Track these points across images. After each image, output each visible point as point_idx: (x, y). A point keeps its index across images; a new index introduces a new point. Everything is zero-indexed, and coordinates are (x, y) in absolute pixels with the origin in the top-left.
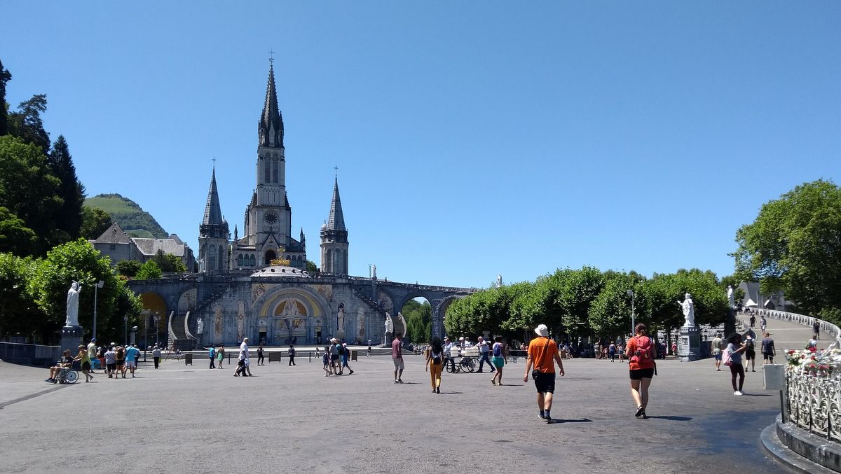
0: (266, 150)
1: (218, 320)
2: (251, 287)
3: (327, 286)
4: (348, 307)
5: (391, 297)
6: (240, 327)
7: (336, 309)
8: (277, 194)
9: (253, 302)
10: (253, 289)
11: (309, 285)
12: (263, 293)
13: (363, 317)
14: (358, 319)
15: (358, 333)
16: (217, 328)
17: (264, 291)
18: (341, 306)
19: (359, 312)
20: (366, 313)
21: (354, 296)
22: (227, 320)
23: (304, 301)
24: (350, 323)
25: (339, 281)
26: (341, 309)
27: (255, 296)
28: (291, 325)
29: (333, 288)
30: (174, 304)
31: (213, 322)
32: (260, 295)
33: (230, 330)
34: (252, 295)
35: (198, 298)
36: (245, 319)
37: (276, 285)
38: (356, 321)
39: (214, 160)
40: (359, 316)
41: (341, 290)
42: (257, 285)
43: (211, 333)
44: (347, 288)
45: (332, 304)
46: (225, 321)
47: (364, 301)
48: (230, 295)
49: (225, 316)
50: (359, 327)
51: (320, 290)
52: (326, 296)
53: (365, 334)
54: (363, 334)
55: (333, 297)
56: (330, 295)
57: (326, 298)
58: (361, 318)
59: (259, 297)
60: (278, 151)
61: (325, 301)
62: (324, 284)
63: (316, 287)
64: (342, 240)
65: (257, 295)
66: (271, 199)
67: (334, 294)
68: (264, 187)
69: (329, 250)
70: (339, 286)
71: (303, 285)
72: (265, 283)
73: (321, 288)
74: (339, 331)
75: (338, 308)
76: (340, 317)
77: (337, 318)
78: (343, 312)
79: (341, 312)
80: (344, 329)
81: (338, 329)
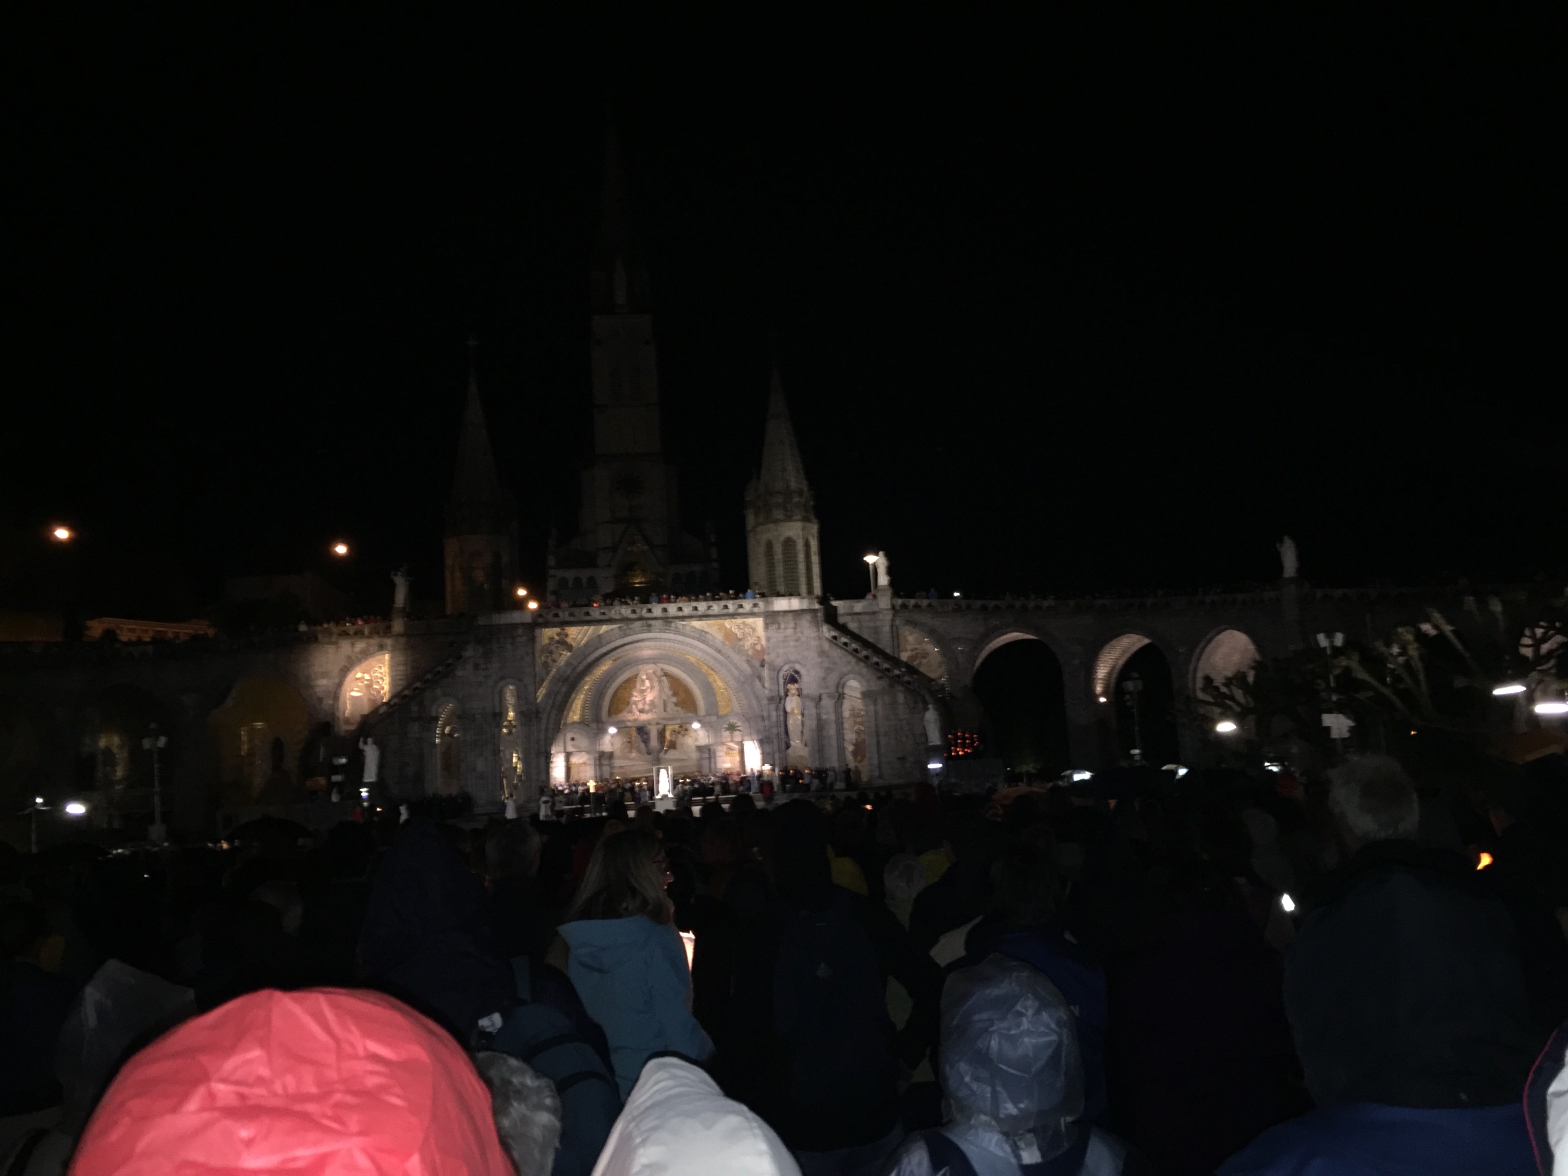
0: (608, 323)
1: (447, 740)
2: (533, 639)
3: (749, 622)
4: (812, 680)
5: (939, 642)
6: (510, 756)
9: (542, 681)
10: (538, 647)
11: (696, 624)
13: (859, 704)
14: (847, 713)
15: (848, 754)
16: (446, 764)
17: (569, 648)
19: (846, 691)
20: (866, 695)
21: (826, 646)
22: (470, 737)
23: (686, 670)
24: (822, 725)
25: (782, 604)
26: (793, 688)
28: (654, 742)
29: (767, 626)
32: (561, 660)
33: (480, 767)
34: (539, 662)
35: (394, 677)
36: (522, 730)
37: (604, 628)
38: (839, 721)
40: (847, 702)
41: (790, 631)
42: (550, 632)
44: (806, 623)
45: (766, 673)
46: (465, 741)
47: (860, 660)
48: (476, 667)
49: (464, 728)
50: (850, 736)
51: (729, 634)
52: (747, 650)
53: (868, 755)
54: (864, 757)
55: (769, 654)
56: (758, 647)
57: (748, 655)
58: (853, 709)
59: (557, 665)
60: (637, 323)
61: (745, 665)
62: (740, 616)
63: (717, 628)
64: (799, 514)
65: (550, 660)
66: (627, 438)
67: (771, 645)
68: (609, 410)
69: (768, 542)
70: (782, 618)
71: (679, 624)
72: (574, 623)
73: (731, 629)
74: (790, 751)
75: (785, 684)
76: (793, 709)
77: (782, 713)
78: (799, 695)
79: (793, 695)
80: (806, 745)
81: (788, 746)
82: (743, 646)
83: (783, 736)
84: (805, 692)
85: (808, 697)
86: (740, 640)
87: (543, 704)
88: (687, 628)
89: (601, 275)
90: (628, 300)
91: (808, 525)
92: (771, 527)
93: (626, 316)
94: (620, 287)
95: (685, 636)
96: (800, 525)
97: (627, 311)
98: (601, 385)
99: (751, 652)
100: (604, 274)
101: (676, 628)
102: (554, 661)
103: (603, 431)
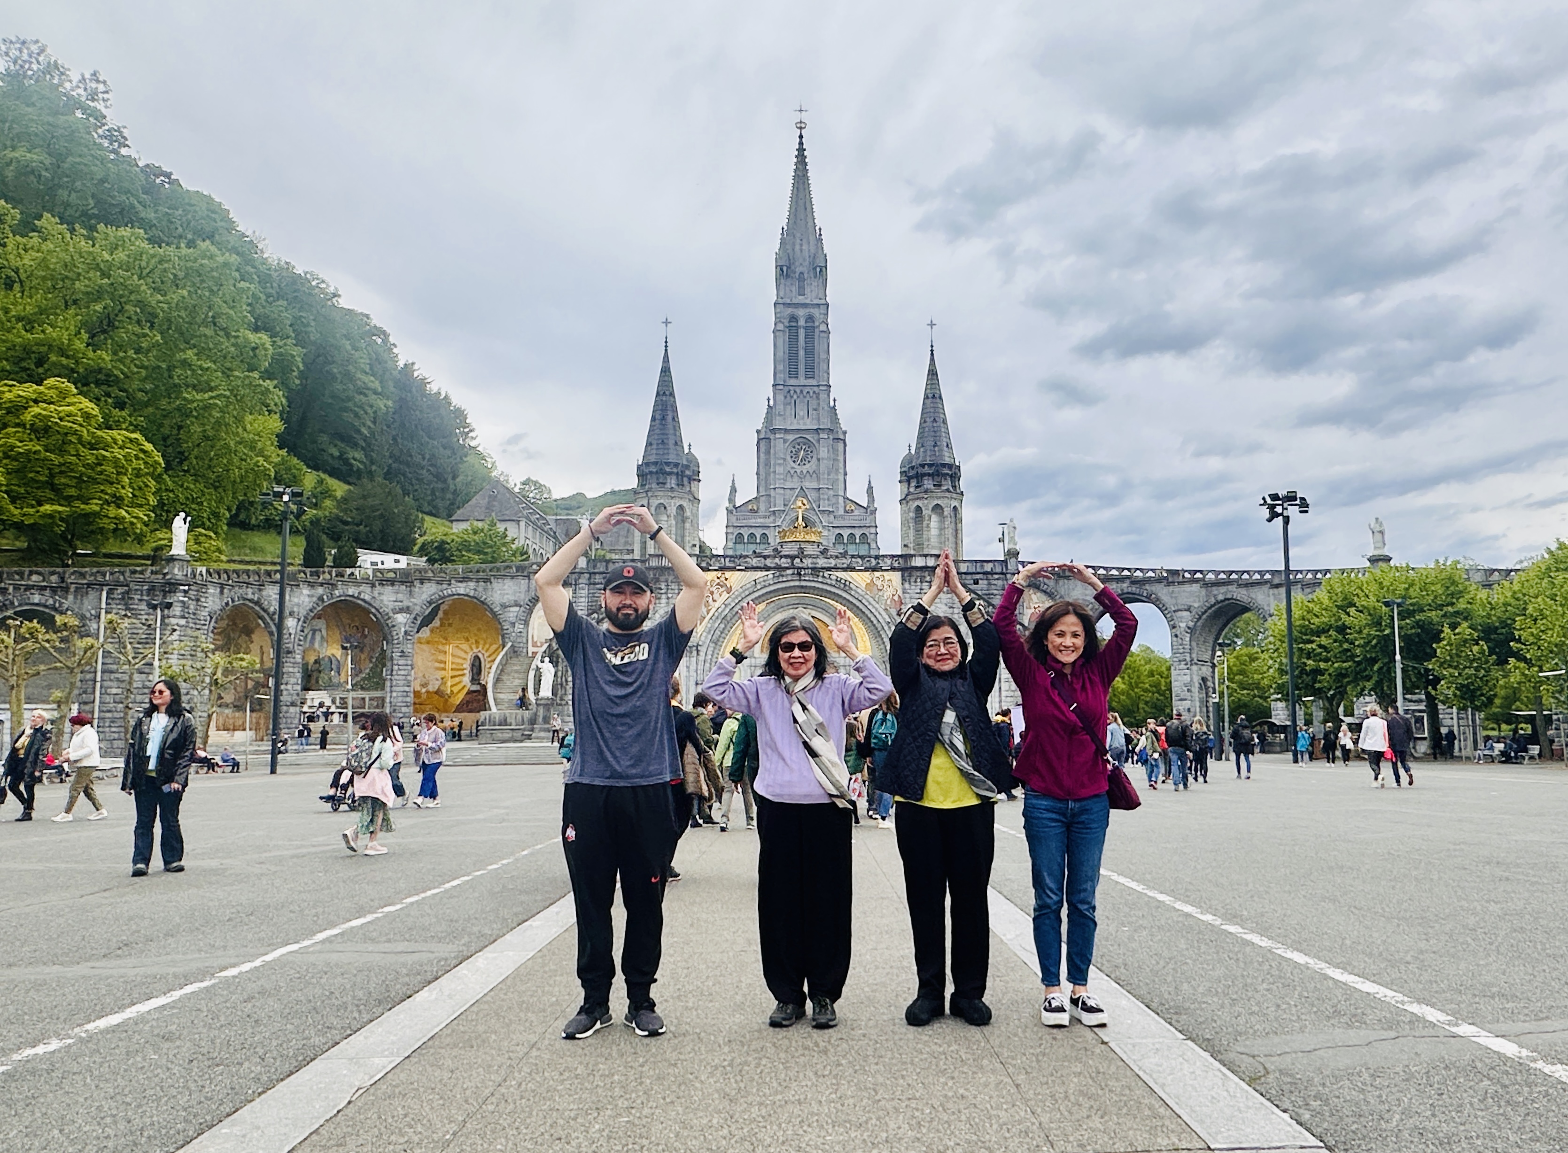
0: (790, 311)
3: (888, 575)
8: (813, 403)
12: (725, 595)
17: (729, 590)
25: (919, 562)
29: (903, 579)
30: (519, 627)
32: (720, 600)
39: (667, 323)
51: (870, 585)
52: (887, 600)
56: (896, 597)
57: (886, 604)
59: (717, 605)
60: (815, 312)
61: (883, 613)
62: (881, 570)
63: (859, 579)
64: (947, 484)
65: (710, 600)
66: (802, 413)
67: (907, 596)
68: (787, 389)
69: (918, 509)
70: (918, 574)
71: (826, 574)
72: (733, 569)
73: (872, 580)
82: (883, 596)
86: (880, 590)
87: (703, 638)
88: (833, 577)
89: (785, 269)
90: (807, 290)
91: (954, 495)
92: (921, 495)
93: (805, 305)
94: (801, 279)
95: (831, 585)
96: (947, 494)
97: (808, 301)
98: (780, 367)
99: (888, 602)
100: (788, 268)
101: (823, 577)
102: (714, 601)
103: (780, 407)
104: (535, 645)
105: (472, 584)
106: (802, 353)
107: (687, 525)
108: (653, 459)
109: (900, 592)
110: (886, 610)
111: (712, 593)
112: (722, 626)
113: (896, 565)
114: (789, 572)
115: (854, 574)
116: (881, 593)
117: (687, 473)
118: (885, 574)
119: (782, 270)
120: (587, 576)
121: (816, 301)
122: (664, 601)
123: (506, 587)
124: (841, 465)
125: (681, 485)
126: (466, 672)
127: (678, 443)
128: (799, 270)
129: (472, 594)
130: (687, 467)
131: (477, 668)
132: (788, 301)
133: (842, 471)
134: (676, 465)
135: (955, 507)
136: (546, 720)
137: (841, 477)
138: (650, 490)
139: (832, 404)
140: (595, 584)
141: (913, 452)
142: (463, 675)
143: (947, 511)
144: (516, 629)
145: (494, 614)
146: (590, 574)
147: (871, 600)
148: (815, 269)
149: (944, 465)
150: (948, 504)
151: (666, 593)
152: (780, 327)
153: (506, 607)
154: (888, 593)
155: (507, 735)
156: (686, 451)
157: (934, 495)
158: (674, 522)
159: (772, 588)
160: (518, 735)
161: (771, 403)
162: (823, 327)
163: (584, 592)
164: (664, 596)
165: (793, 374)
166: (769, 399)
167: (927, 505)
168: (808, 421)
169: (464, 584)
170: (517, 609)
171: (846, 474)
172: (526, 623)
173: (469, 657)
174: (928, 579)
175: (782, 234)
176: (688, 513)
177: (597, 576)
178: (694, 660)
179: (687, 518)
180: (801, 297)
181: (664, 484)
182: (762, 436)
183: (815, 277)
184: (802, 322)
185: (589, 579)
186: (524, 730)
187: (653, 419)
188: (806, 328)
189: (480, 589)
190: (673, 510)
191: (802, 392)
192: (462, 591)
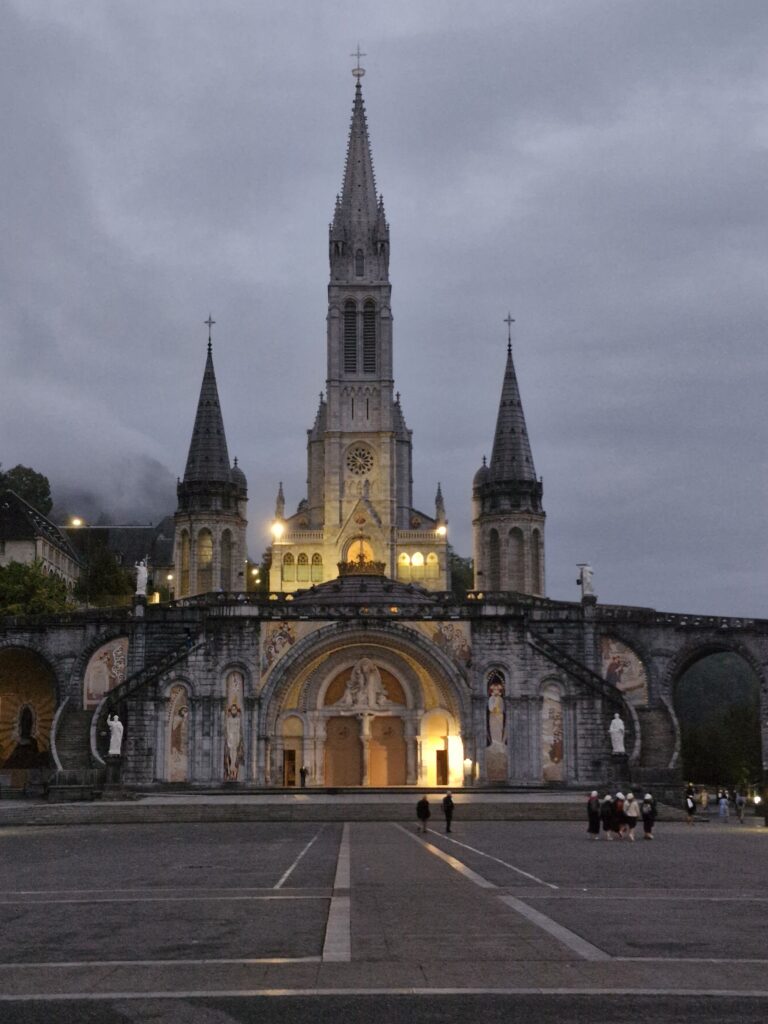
0: (346, 295)
1: (178, 719)
2: (258, 630)
3: (457, 624)
4: (514, 684)
5: (640, 655)
6: (233, 738)
7: (482, 687)
8: (374, 402)
9: (265, 670)
10: (262, 639)
11: (408, 624)
12: (288, 646)
13: (557, 708)
14: (545, 714)
15: (546, 754)
16: (176, 743)
17: (291, 641)
18: (497, 680)
19: (546, 695)
20: (567, 701)
21: (529, 650)
22: (199, 718)
23: (397, 667)
24: (522, 726)
25: (489, 611)
26: (496, 689)
27: (269, 656)
28: (366, 733)
29: (473, 630)
30: (74, 679)
31: (165, 723)
32: (283, 651)
33: (206, 745)
34: (262, 652)
35: (131, 661)
36: (245, 716)
38: (539, 722)
39: (210, 322)
40: (547, 706)
41: (496, 635)
42: (273, 625)
43: (159, 753)
44: (512, 628)
45: (470, 673)
46: (193, 721)
47: (560, 666)
48: (207, 654)
49: (193, 709)
50: (548, 738)
51: (439, 636)
52: (455, 651)
53: (565, 756)
54: (561, 757)
55: (474, 655)
56: (465, 649)
57: (454, 656)
58: (552, 711)
59: (279, 656)
60: (374, 295)
61: (452, 665)
62: (448, 619)
63: (427, 629)
64: (527, 504)
65: (273, 651)
66: (360, 414)
67: (477, 647)
68: (343, 386)
69: (494, 533)
70: (489, 623)
71: (393, 623)
72: (295, 619)
73: (440, 631)
74: (491, 748)
75: (489, 684)
76: (495, 709)
77: (485, 712)
78: (502, 696)
79: (496, 695)
80: (506, 743)
81: (489, 743)
82: (452, 647)
83: (486, 733)
84: (507, 694)
85: (509, 699)
86: (448, 641)
87: (265, 691)
88: (400, 627)
89: (340, 245)
90: (367, 271)
91: (535, 517)
92: (497, 517)
93: (364, 288)
94: (360, 257)
95: (398, 635)
96: (526, 516)
97: (365, 283)
98: (336, 360)
99: (458, 653)
100: (344, 244)
101: (389, 627)
102: (277, 652)
103: (335, 407)
104: (90, 697)
105: (27, 635)
106: (360, 343)
107: (234, 552)
108: (197, 477)
109: (469, 642)
110: (455, 662)
111: (274, 644)
112: (285, 678)
113: (465, 614)
114: (354, 622)
115: (422, 624)
116: (449, 644)
117: (234, 493)
118: (454, 623)
119: (337, 246)
120: (144, 625)
121: (376, 283)
122: (225, 652)
123: (61, 638)
124: (406, 472)
125: (226, 506)
126: (16, 725)
127: (223, 458)
128: (357, 246)
129: (27, 645)
130: (234, 486)
131: (27, 720)
132: (344, 283)
133: (406, 478)
134: (222, 484)
135: (536, 532)
136: (116, 778)
137: (405, 486)
138: (192, 513)
139: (395, 399)
140: (152, 633)
141: (488, 465)
142: (13, 728)
143: (527, 535)
144: (72, 682)
145: (49, 666)
146: (148, 623)
147: (439, 651)
148: (375, 244)
149: (522, 482)
150: (527, 527)
151: (227, 644)
152: (336, 313)
153: (61, 659)
154: (456, 644)
155: (77, 795)
156: (232, 466)
157: (512, 516)
158: (219, 549)
159: (336, 639)
160: (87, 794)
161: (325, 398)
162: (384, 314)
163: (141, 642)
164: (225, 647)
165: (350, 368)
166: (322, 395)
167: (505, 527)
168: (368, 423)
169: (18, 636)
170: (73, 660)
171: (411, 482)
172: (82, 675)
173: (19, 709)
174: (499, 629)
175: (337, 204)
176: (234, 538)
177: (155, 626)
178: (256, 714)
179: (234, 543)
180: (359, 278)
181: (209, 506)
182: (314, 438)
183: (376, 254)
184: (360, 308)
185: (147, 628)
186: (94, 788)
187: (196, 432)
188: (364, 314)
189: (36, 640)
190: (218, 535)
191: (360, 388)
192: (17, 642)
